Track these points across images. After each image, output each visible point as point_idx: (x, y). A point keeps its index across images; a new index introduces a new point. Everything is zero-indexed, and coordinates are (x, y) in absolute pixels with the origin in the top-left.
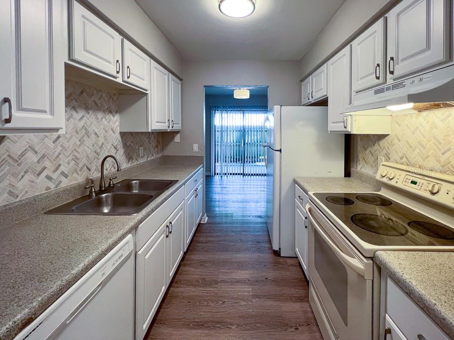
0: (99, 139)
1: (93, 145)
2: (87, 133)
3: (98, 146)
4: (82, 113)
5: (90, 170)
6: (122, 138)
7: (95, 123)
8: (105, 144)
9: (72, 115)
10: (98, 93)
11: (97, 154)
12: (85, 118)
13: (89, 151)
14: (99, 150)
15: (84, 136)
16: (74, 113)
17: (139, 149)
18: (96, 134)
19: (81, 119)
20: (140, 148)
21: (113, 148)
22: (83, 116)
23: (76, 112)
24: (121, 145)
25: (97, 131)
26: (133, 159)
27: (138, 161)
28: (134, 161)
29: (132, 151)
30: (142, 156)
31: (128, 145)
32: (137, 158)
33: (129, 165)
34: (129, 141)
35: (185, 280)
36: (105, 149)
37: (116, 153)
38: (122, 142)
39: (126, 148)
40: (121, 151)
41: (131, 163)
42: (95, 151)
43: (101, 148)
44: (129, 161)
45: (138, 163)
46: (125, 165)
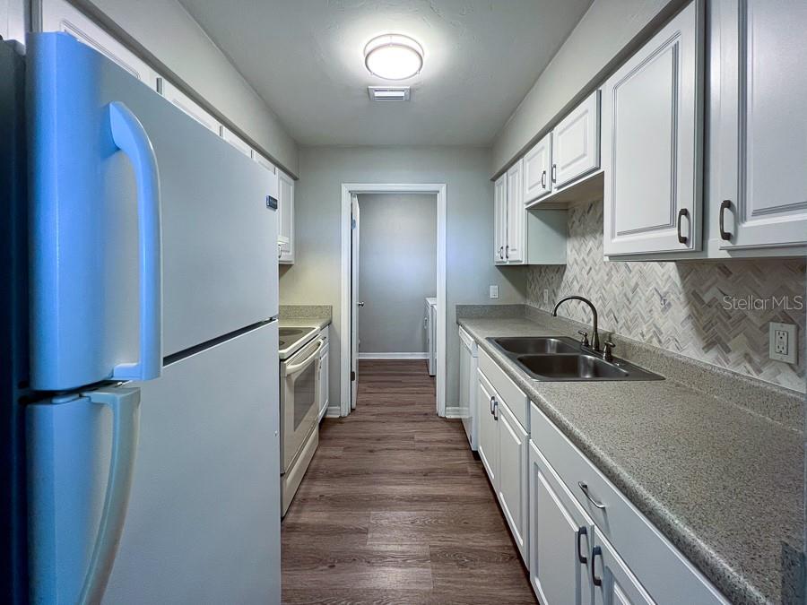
0: (631, 276)
1: (623, 284)
3: (629, 286)
5: (617, 322)
6: (683, 277)
8: (640, 286)
9: (601, 242)
11: (628, 300)
13: (617, 291)
14: (631, 295)
15: (611, 269)
17: (765, 329)
18: (627, 266)
20: (773, 326)
21: (657, 297)
24: (682, 297)
26: (728, 350)
27: (759, 371)
28: (731, 357)
29: (725, 325)
30: (789, 364)
31: (707, 298)
32: (757, 359)
33: (708, 359)
34: (710, 287)
35: (497, 562)
36: (641, 294)
37: (664, 310)
38: (684, 287)
39: (699, 306)
40: (680, 311)
41: (717, 359)
42: (625, 295)
43: (634, 290)
44: (708, 346)
45: (760, 378)
46: (692, 351)
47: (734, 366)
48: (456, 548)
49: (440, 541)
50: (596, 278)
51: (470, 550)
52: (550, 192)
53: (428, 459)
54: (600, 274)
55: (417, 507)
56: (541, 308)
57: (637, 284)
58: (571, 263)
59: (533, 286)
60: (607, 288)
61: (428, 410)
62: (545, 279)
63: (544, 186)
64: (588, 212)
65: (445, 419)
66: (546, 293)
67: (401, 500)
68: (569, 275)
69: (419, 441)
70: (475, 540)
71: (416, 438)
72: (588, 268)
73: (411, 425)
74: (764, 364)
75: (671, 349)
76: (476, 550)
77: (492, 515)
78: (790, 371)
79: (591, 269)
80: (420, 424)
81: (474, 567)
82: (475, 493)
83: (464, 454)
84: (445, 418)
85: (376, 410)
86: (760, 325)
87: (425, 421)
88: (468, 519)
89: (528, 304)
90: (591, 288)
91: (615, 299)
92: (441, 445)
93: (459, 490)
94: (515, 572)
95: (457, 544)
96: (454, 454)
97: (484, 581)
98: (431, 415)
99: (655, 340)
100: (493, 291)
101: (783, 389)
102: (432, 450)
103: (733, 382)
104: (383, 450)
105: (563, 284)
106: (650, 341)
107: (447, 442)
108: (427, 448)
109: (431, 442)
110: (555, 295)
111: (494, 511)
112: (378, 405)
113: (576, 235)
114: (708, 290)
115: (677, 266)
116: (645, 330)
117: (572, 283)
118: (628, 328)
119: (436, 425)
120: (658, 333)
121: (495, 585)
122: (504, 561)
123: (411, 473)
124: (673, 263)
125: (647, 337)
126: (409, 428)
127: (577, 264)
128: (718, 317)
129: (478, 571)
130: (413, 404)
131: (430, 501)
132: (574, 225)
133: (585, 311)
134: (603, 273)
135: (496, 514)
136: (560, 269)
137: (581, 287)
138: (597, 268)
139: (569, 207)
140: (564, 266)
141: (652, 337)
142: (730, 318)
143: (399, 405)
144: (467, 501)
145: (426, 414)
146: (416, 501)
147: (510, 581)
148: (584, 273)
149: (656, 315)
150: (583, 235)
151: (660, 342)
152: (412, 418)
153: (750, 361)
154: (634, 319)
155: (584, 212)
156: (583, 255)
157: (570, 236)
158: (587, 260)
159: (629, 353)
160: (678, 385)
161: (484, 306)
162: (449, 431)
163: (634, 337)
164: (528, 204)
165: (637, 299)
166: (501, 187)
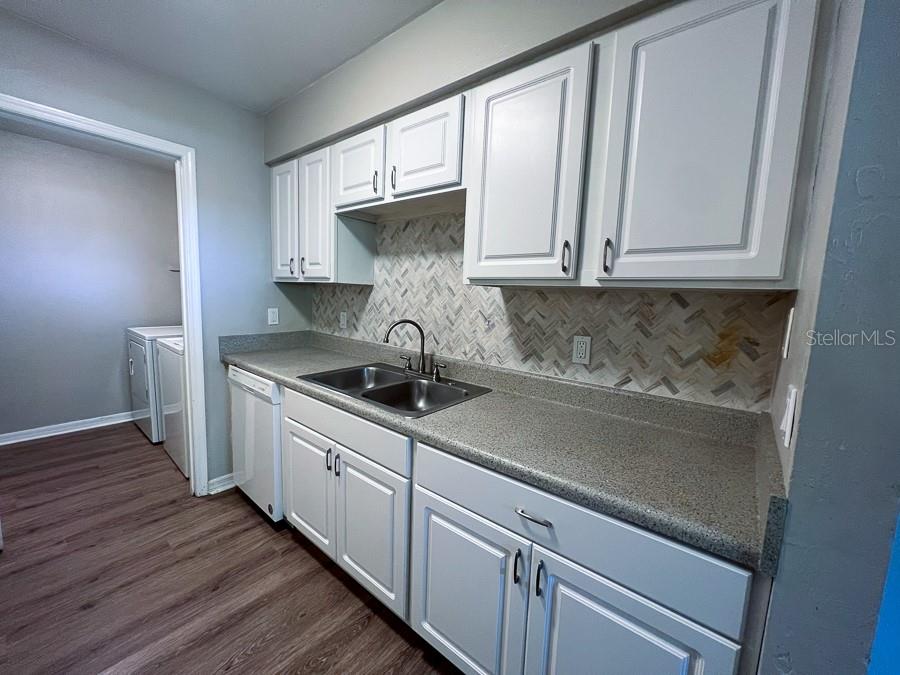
0: (454, 299)
1: (445, 307)
2: (437, 287)
3: (452, 308)
4: (432, 258)
5: (438, 344)
6: (507, 301)
7: (451, 272)
8: (465, 308)
9: (420, 264)
10: (457, 220)
11: (451, 322)
12: (436, 265)
13: (438, 315)
14: (454, 317)
15: (432, 292)
16: (423, 260)
17: (570, 341)
18: (450, 289)
19: (431, 266)
20: (577, 339)
21: (481, 320)
22: (433, 263)
23: (426, 258)
24: (505, 318)
25: (451, 285)
26: (541, 360)
27: (564, 373)
28: (544, 364)
29: (540, 339)
30: (585, 365)
31: (527, 319)
32: (562, 363)
33: (525, 368)
34: (530, 310)
35: (358, 634)
36: (465, 317)
37: (488, 330)
38: (507, 310)
39: (520, 326)
40: (503, 330)
41: (533, 367)
42: (447, 317)
43: (457, 313)
44: (525, 359)
45: (565, 377)
46: (513, 364)
47: (546, 372)
48: (305, 654)
49: (280, 662)
50: (412, 301)
51: (323, 644)
52: (382, 199)
53: (208, 563)
54: (418, 297)
55: (226, 641)
56: (336, 334)
57: (461, 307)
58: (380, 283)
59: (322, 309)
60: (427, 310)
61: (174, 494)
62: (342, 301)
63: (375, 190)
64: (404, 230)
65: (209, 498)
66: (343, 317)
67: (190, 649)
68: (376, 296)
69: (180, 546)
70: (325, 627)
71: (173, 542)
72: (403, 290)
73: (152, 528)
74: (567, 367)
75: (494, 363)
76: (330, 639)
77: (328, 586)
78: (584, 369)
79: (406, 290)
80: (172, 519)
81: (336, 660)
82: (297, 573)
83: (259, 532)
84: (209, 495)
85: (62, 532)
86: (566, 338)
87: (177, 512)
88: (304, 607)
89: (315, 330)
90: (406, 310)
91: (436, 322)
92: (220, 535)
93: (274, 581)
94: (378, 631)
95: (304, 649)
96: (245, 539)
97: (355, 666)
98: (185, 499)
99: (477, 357)
100: (273, 316)
101: (581, 383)
102: (207, 548)
103: (547, 383)
104: (114, 591)
105: (368, 307)
106: (473, 358)
107: (226, 526)
108: (199, 550)
109: (201, 538)
110: (357, 320)
111: (328, 579)
112: (63, 522)
113: (387, 254)
114: (527, 313)
115: (503, 292)
116: (468, 349)
117: (381, 305)
118: (450, 349)
119: (199, 510)
120: (480, 350)
121: (367, 661)
122: (365, 627)
123: (190, 599)
124: (498, 289)
125: (470, 356)
126: (151, 536)
127: (388, 285)
128: (536, 334)
129: (344, 661)
130: (140, 495)
131: (242, 619)
132: (385, 243)
133: (398, 335)
134: (422, 296)
135: (332, 582)
136: (365, 290)
137: (393, 310)
138: (414, 290)
139: (379, 221)
140: (370, 288)
141: (475, 355)
142: (544, 334)
143: (112, 506)
144: (291, 587)
145: (174, 502)
146: (219, 633)
147: (379, 644)
148: (398, 295)
149: (480, 335)
150: (397, 254)
151: (483, 358)
152: (151, 516)
153: (558, 366)
154: (457, 340)
155: (398, 228)
156: (397, 275)
157: (378, 254)
158: (401, 281)
159: (453, 372)
160: (505, 394)
161: (260, 336)
162: (225, 511)
163: (458, 356)
164: (339, 208)
165: (459, 321)
166: (286, 178)
